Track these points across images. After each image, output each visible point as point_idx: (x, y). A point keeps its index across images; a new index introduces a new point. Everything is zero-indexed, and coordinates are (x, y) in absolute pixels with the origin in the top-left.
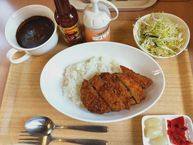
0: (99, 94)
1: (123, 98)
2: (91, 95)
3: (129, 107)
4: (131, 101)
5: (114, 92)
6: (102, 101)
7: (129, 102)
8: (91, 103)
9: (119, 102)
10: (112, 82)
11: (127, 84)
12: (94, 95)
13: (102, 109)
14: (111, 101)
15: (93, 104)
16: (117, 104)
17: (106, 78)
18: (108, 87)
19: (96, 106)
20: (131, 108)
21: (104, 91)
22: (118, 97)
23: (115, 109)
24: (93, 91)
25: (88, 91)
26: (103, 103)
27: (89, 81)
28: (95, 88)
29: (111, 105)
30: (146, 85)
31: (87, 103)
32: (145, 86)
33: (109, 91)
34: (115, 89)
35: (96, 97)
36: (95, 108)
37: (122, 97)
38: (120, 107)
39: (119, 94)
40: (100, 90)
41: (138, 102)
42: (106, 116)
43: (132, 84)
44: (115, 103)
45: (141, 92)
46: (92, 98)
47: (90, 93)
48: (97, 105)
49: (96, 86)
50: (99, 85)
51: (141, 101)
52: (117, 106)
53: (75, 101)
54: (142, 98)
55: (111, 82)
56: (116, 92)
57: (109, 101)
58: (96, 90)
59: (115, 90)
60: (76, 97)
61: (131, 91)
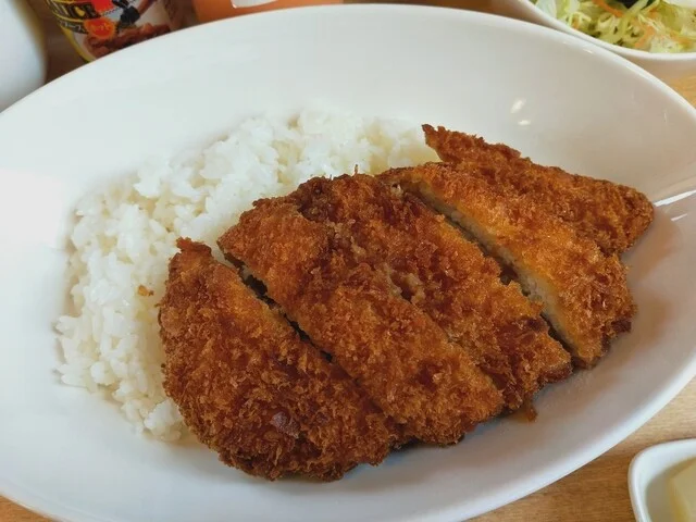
0: (294, 325)
1: (474, 336)
2: (236, 341)
3: (528, 398)
4: (540, 347)
5: (407, 294)
6: (322, 377)
7: (529, 357)
8: (239, 402)
9: (455, 364)
10: (377, 226)
11: (491, 231)
12: (255, 335)
13: (325, 437)
14: (387, 364)
15: (249, 403)
16: (436, 377)
17: (339, 205)
18: (352, 264)
19: (277, 420)
20: (543, 407)
21: (327, 295)
22: (442, 324)
23: (429, 422)
24: (241, 303)
25: (207, 313)
26: (329, 391)
27: (215, 249)
28: (258, 286)
29: (391, 397)
30: (620, 230)
31: (212, 407)
32: (614, 235)
33: (367, 288)
34: (407, 269)
35: (275, 347)
36: (269, 436)
37: (472, 325)
38: (468, 402)
39: (445, 307)
40: (301, 293)
41: (589, 350)
42: (370, 486)
43: (530, 224)
44: (424, 379)
45: (602, 272)
46: (244, 358)
47: (225, 321)
48: (287, 414)
49: (267, 266)
50: (285, 258)
51: (606, 344)
52: (444, 404)
53: (138, 404)
54: (612, 317)
55: (373, 223)
56: (421, 294)
57: (376, 367)
58: (271, 302)
59: (413, 279)
60: (140, 374)
61: (530, 281)
